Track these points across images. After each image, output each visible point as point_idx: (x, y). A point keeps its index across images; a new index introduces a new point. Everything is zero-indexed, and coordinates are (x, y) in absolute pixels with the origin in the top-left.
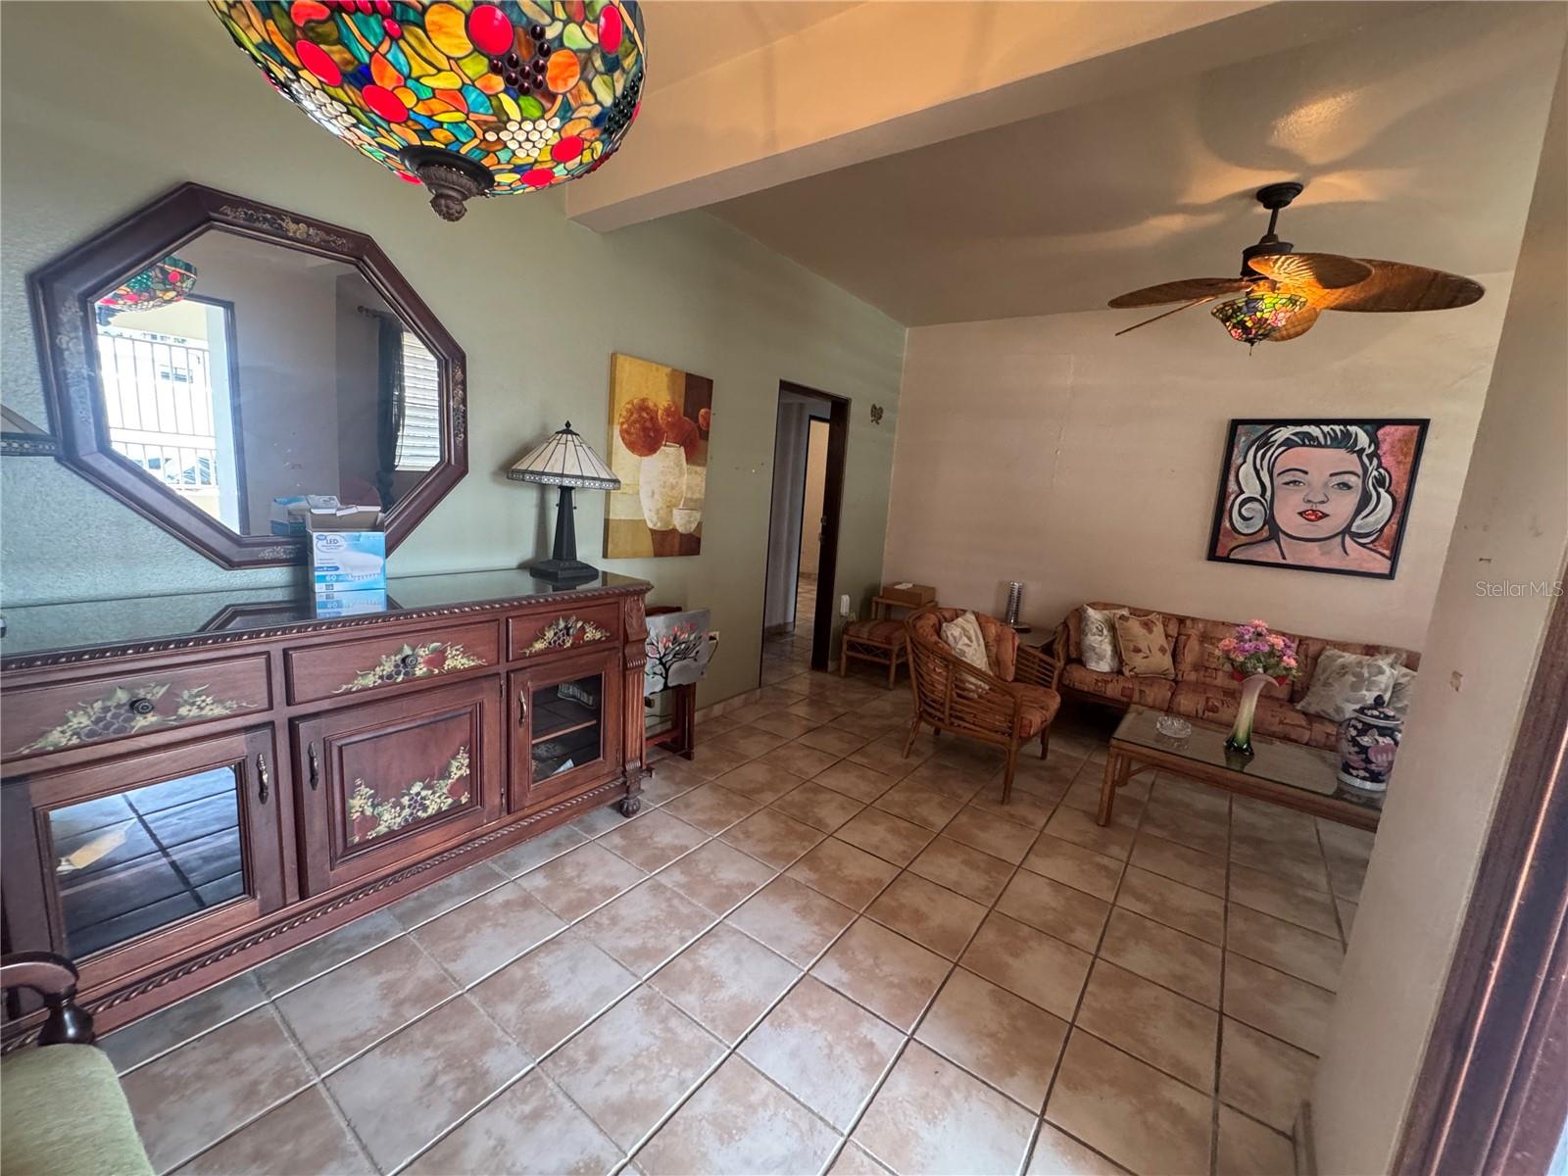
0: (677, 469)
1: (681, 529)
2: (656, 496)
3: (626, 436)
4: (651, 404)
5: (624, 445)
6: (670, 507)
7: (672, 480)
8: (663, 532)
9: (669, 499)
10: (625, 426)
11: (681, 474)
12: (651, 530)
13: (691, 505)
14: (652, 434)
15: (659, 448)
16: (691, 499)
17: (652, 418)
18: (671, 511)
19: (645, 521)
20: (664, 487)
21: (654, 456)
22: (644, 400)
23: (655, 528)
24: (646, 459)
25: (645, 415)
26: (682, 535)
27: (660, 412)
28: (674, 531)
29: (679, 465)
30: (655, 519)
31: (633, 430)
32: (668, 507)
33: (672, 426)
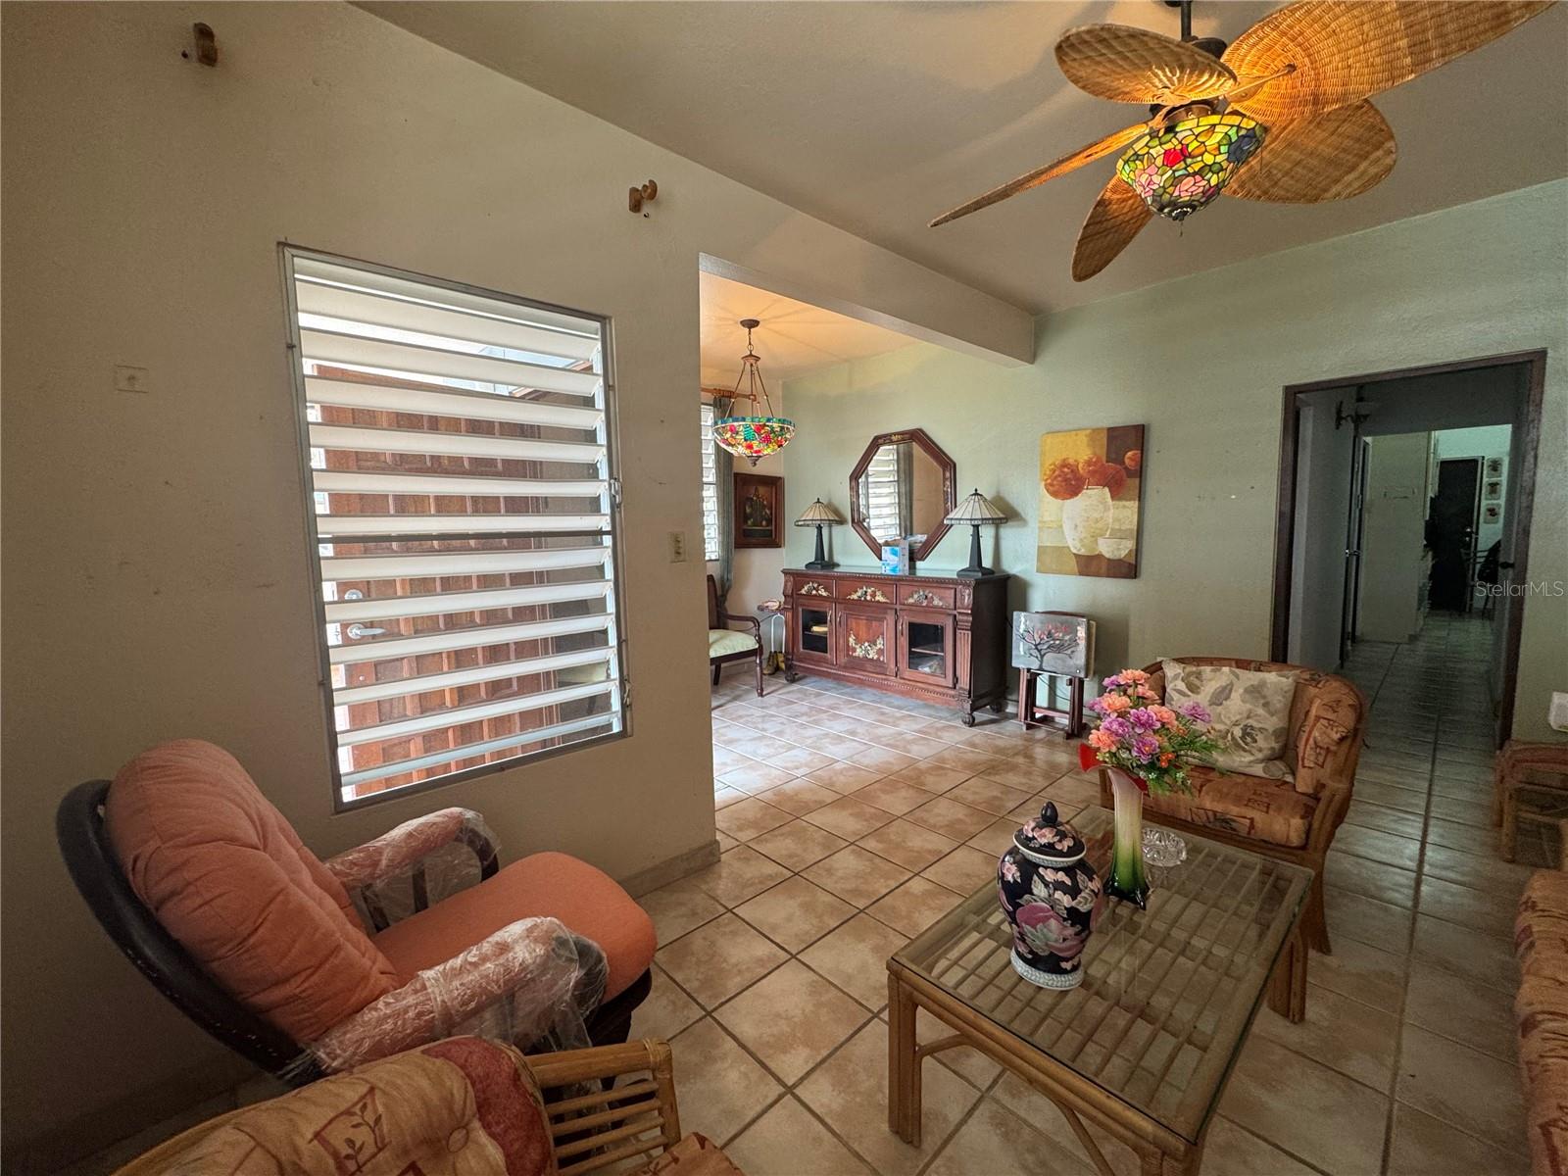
0: (1101, 506)
1: (1107, 556)
2: (1080, 529)
3: (1051, 488)
4: (1071, 461)
5: (1048, 495)
6: (1095, 537)
7: (1096, 515)
8: (1088, 556)
9: (1092, 530)
10: (1049, 481)
11: (1106, 509)
12: (1074, 554)
13: (1118, 535)
14: (1073, 483)
15: (1080, 492)
16: (1120, 530)
17: (1072, 471)
18: (1096, 540)
19: (1068, 547)
20: (1087, 521)
21: (1077, 498)
22: (1064, 460)
23: (1080, 553)
24: (1069, 502)
25: (1066, 470)
26: (1109, 559)
27: (1080, 466)
28: (1100, 556)
29: (1103, 502)
30: (1079, 545)
31: (1055, 483)
32: (1093, 537)
33: (1093, 473)
